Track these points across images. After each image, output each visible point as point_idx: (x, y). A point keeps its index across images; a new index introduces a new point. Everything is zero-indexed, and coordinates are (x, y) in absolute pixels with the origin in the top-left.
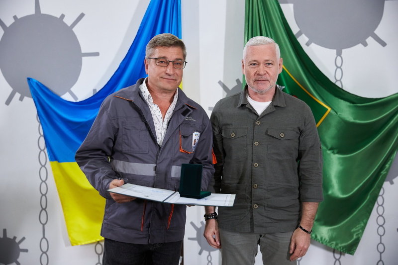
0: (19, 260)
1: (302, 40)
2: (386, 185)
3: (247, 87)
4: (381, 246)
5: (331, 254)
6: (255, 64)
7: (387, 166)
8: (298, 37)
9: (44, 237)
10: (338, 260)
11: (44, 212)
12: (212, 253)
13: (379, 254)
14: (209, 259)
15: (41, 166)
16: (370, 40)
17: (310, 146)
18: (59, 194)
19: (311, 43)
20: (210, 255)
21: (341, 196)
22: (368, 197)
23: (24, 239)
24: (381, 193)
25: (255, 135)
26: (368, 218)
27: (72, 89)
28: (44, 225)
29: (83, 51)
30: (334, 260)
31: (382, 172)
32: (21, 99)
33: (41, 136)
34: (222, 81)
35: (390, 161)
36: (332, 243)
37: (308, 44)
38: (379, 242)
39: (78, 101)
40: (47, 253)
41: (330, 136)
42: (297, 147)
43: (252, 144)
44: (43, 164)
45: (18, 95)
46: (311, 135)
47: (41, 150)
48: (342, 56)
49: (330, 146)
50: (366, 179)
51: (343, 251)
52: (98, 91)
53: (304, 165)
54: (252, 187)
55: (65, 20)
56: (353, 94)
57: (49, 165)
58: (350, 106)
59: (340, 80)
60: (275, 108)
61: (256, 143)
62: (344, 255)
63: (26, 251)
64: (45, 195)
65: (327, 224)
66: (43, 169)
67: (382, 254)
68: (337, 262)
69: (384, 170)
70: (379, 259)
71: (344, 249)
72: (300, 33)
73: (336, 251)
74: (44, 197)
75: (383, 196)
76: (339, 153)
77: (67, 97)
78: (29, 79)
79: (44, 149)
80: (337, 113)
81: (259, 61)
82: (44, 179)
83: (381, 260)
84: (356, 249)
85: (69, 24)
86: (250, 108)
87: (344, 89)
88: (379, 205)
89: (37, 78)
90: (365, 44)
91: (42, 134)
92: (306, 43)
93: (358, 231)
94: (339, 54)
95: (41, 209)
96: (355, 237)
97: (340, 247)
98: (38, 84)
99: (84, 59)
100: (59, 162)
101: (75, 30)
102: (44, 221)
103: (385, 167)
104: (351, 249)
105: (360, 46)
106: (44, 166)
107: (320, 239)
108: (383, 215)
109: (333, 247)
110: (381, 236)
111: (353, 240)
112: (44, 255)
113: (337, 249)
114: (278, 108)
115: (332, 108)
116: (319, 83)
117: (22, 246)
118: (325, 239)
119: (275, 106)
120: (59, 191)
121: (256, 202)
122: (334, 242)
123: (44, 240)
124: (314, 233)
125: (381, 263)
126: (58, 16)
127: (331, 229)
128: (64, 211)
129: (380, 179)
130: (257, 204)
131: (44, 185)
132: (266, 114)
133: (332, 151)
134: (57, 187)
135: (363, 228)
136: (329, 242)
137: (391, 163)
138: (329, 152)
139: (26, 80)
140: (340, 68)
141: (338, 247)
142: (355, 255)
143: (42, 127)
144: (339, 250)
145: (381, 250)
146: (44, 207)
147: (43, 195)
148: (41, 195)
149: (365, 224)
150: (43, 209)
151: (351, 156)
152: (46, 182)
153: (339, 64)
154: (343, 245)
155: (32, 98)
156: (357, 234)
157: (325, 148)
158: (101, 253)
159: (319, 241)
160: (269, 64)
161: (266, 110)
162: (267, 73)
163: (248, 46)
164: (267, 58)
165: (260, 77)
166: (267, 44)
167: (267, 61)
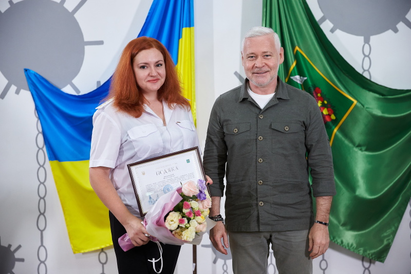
0: (14, 271)
1: (326, 27)
5: (360, 263)
6: (253, 56)
8: (321, 23)
9: (42, 245)
10: (368, 269)
11: (42, 217)
12: (227, 261)
14: (225, 268)
15: (39, 166)
16: (401, 26)
17: (317, 140)
18: (60, 197)
19: (336, 30)
20: (225, 263)
21: (368, 197)
22: (400, 199)
23: (20, 247)
25: (259, 130)
26: (399, 221)
27: (74, 81)
28: (42, 231)
29: (86, 39)
30: (363, 269)
32: (17, 92)
33: (39, 132)
34: (238, 72)
36: (360, 249)
37: (332, 31)
39: (80, 94)
40: (46, 263)
41: (358, 132)
42: (303, 140)
43: (256, 139)
44: (42, 164)
45: (13, 88)
47: (40, 149)
48: (370, 43)
49: (357, 143)
50: (397, 179)
51: (372, 258)
52: (102, 84)
53: (313, 159)
54: (257, 184)
55: (66, 5)
57: (49, 165)
58: (378, 99)
59: (368, 70)
60: (278, 101)
61: (260, 138)
62: (374, 263)
63: (22, 260)
64: (43, 198)
65: (353, 228)
66: (42, 169)
68: (367, 271)
71: (373, 256)
72: (323, 19)
73: (365, 259)
76: (367, 150)
77: (68, 90)
78: (26, 70)
79: (43, 147)
80: (363, 106)
81: (257, 54)
82: (42, 180)
84: (386, 256)
85: (70, 9)
86: (252, 101)
87: (372, 80)
89: (34, 69)
90: (396, 31)
91: (41, 130)
92: (330, 29)
93: (389, 236)
94: (367, 41)
95: (39, 213)
96: (385, 242)
97: (369, 254)
98: (36, 75)
99: (87, 48)
100: (60, 161)
101: (76, 16)
102: (42, 227)
104: (381, 256)
105: (390, 32)
106: (42, 166)
107: (346, 245)
109: (361, 254)
111: (383, 246)
112: (42, 265)
113: (366, 256)
114: (281, 100)
115: (358, 101)
116: (344, 74)
117: (17, 255)
118: (352, 245)
119: (278, 98)
120: (59, 194)
121: (261, 199)
122: (362, 249)
123: (42, 248)
124: (339, 237)
127: (359, 235)
130: (262, 201)
131: (42, 186)
132: (270, 107)
133: (360, 148)
134: (58, 189)
135: (394, 233)
136: (356, 248)
138: (356, 149)
139: (23, 71)
140: (368, 56)
141: (367, 253)
142: (385, 262)
143: (41, 123)
144: (368, 257)
146: (42, 211)
147: (41, 198)
148: (39, 198)
149: (397, 229)
150: (41, 214)
151: (381, 154)
152: (45, 184)
153: (367, 53)
154: (373, 251)
155: (30, 90)
156: (387, 240)
157: (350, 145)
158: (105, 263)
159: (346, 247)
160: (267, 56)
161: (269, 103)
162: (266, 64)
163: (246, 38)
164: (265, 50)
165: (258, 69)
166: (265, 35)
167: (265, 52)
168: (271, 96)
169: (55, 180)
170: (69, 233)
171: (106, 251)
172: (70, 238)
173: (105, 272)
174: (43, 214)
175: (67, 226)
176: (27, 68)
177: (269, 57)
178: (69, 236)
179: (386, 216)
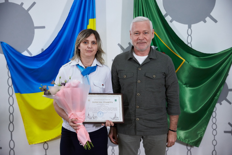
1: (168, 19)
2: (218, 105)
3: (133, 47)
4: (214, 141)
5: (185, 147)
6: (137, 33)
7: (218, 94)
8: (165, 17)
9: (12, 139)
10: (190, 150)
11: (11, 124)
12: (114, 147)
13: (213, 146)
14: (113, 151)
15: (9, 96)
16: (208, 19)
17: (172, 82)
18: (21, 113)
19: (173, 21)
20: (113, 149)
21: (191, 112)
22: (207, 112)
24: (214, 110)
25: (138, 77)
26: (207, 125)
27: (29, 49)
28: (11, 132)
29: (35, 25)
30: (187, 150)
31: (215, 98)
33: (9, 77)
34: (120, 44)
35: (220, 91)
36: (186, 140)
37: (171, 21)
38: (213, 139)
39: (32, 56)
40: (14, 149)
41: (184, 76)
42: (164, 83)
43: (136, 82)
44: (11, 95)
46: (172, 76)
47: (10, 86)
48: (191, 28)
49: (184, 82)
50: (206, 102)
51: (192, 145)
52: (44, 50)
53: (169, 93)
54: (136, 107)
55: (23, 6)
56: (198, 51)
57: (15, 95)
58: (196, 59)
59: (190, 43)
60: (150, 60)
61: (139, 81)
62: (193, 147)
63: (1, 148)
64: (12, 114)
65: (183, 129)
66: (11, 98)
67: (215, 146)
68: (189, 152)
69: (216, 97)
70: (213, 149)
71: (193, 144)
72: (166, 15)
74: (11, 115)
75: (216, 112)
76: (190, 86)
77: (25, 54)
78: (2, 43)
79: (12, 85)
80: (189, 63)
81: (140, 32)
82: (11, 104)
83: (214, 150)
84: (200, 144)
85: (26, 9)
86: (135, 60)
87: (193, 48)
88: (213, 117)
89: (6, 42)
90: (205, 22)
91: (10, 76)
92: (170, 20)
93: (201, 133)
94: (190, 27)
95: (10, 122)
96: (199, 136)
97: (191, 143)
98: (7, 46)
99: (36, 30)
100: (21, 93)
101: (29, 12)
102: (11, 130)
103: (217, 95)
104: (197, 143)
105: (202, 22)
106: (11, 96)
108: (216, 123)
109: (186, 143)
110: (214, 136)
111: (198, 138)
112: (12, 151)
113: (189, 144)
114: (152, 59)
115: (186, 60)
118: (182, 138)
120: (21, 112)
122: (187, 140)
123: (12, 141)
125: (214, 151)
126: (19, 4)
127: (185, 132)
128: (24, 124)
129: (214, 102)
130: (138, 118)
131: (11, 108)
132: (145, 63)
133: (186, 85)
134: (20, 109)
135: (204, 131)
136: (184, 140)
137: (220, 92)
138: (184, 86)
140: (190, 35)
141: (190, 142)
142: (199, 147)
143: (10, 72)
144: (190, 144)
145: (215, 144)
146: (12, 121)
147: (11, 114)
148: (10, 114)
149: (205, 129)
150: (11, 122)
151: (197, 88)
152: (13, 106)
153: (190, 34)
154: (193, 141)
155: (4, 54)
156: (201, 135)
157: (181, 84)
158: (47, 149)
159: (178, 139)
160: (146, 33)
161: (144, 61)
162: (145, 38)
163: (133, 23)
164: (145, 30)
165: (140, 41)
166: (145, 21)
167: (145, 31)
168: (146, 57)
169: (18, 104)
170: (26, 133)
171: (48, 143)
172: (27, 136)
173: (47, 154)
174: (12, 123)
175: (25, 129)
176: (2, 41)
177: (147, 34)
178: (27, 135)
179: (200, 122)
